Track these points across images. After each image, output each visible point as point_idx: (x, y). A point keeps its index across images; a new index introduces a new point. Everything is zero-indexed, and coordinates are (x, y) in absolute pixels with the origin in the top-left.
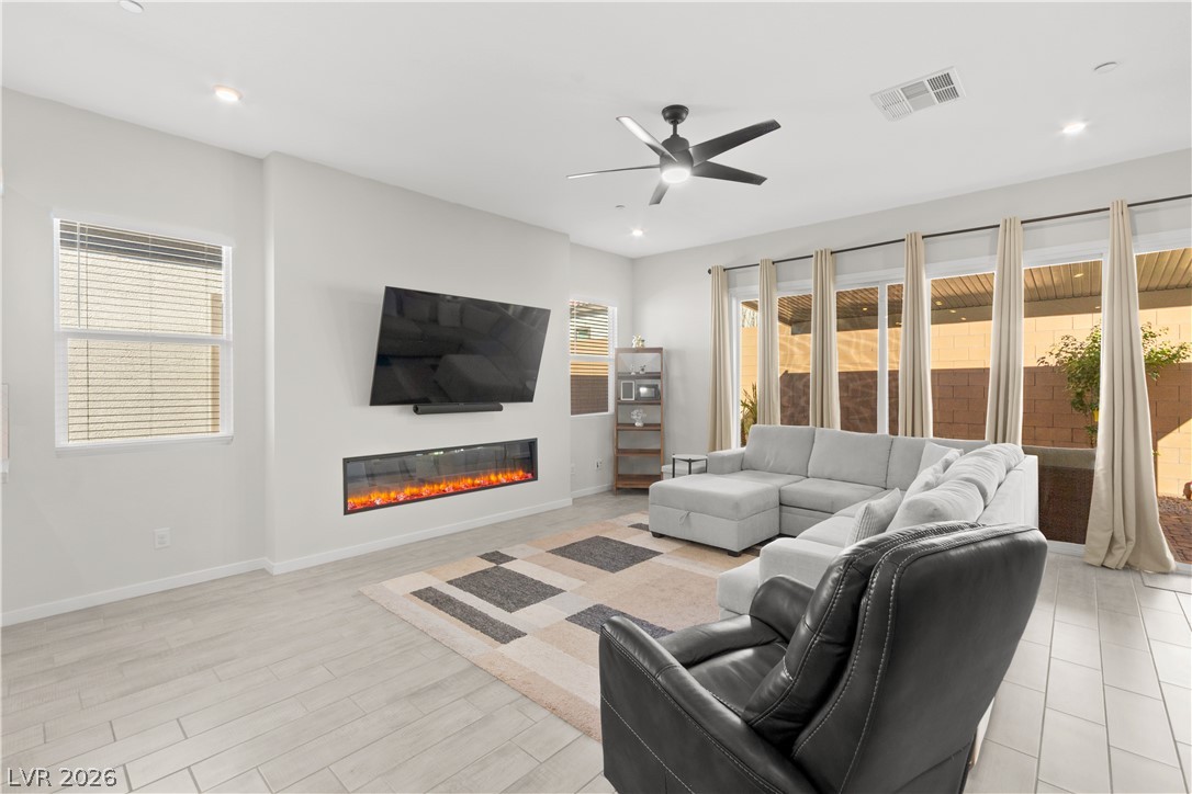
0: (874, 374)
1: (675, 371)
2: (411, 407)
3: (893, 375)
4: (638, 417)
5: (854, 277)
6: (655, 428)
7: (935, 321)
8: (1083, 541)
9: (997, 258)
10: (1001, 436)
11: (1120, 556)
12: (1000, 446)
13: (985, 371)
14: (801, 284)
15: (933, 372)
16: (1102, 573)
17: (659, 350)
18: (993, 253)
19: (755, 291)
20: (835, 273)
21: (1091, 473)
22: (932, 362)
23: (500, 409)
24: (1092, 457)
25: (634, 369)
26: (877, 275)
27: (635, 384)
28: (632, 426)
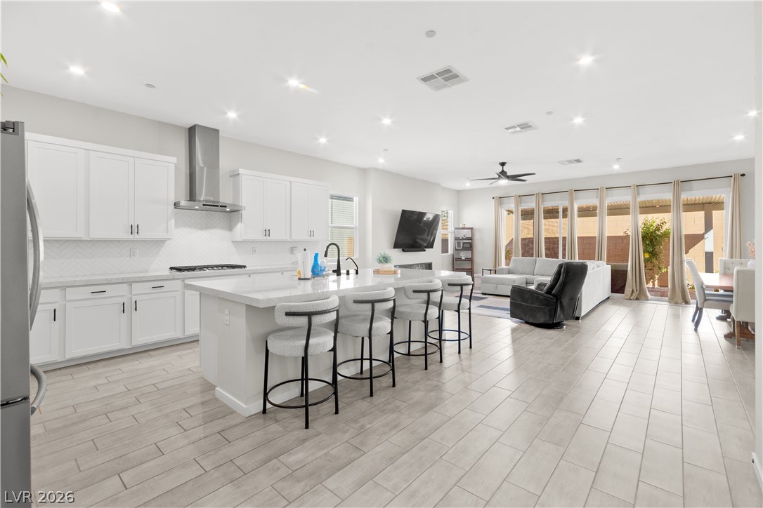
0: (557, 238)
1: (477, 237)
2: (401, 249)
3: (564, 239)
4: (463, 255)
5: (550, 204)
6: (471, 260)
7: (579, 216)
8: (623, 293)
9: (599, 199)
10: (600, 258)
11: (635, 295)
12: (600, 261)
13: (595, 237)
14: (530, 204)
15: (578, 238)
16: (629, 301)
17: (472, 229)
18: (597, 197)
19: (512, 206)
20: (543, 201)
21: (627, 271)
22: (577, 234)
23: (425, 251)
24: (627, 266)
25: (461, 236)
26: (559, 202)
27: (461, 242)
28: (460, 259)
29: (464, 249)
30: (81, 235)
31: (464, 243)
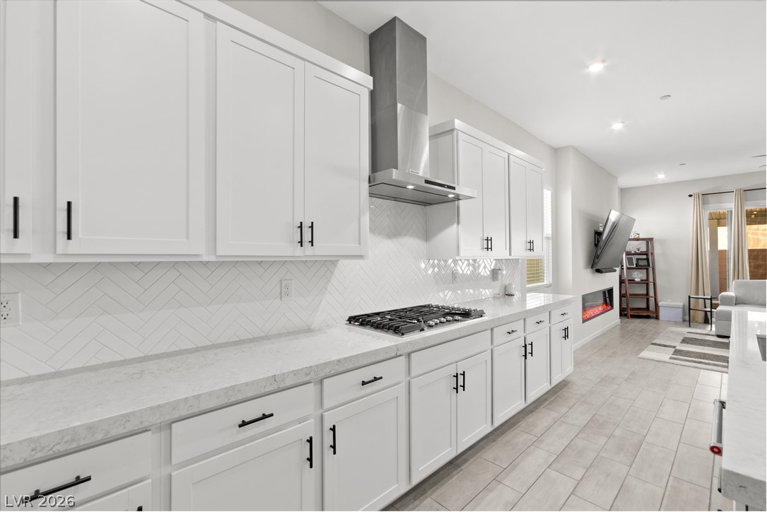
4: (637, 276)
17: (647, 239)
25: (633, 249)
27: (634, 258)
28: (632, 281)
29: (638, 267)
30: (198, 248)
31: (638, 260)
